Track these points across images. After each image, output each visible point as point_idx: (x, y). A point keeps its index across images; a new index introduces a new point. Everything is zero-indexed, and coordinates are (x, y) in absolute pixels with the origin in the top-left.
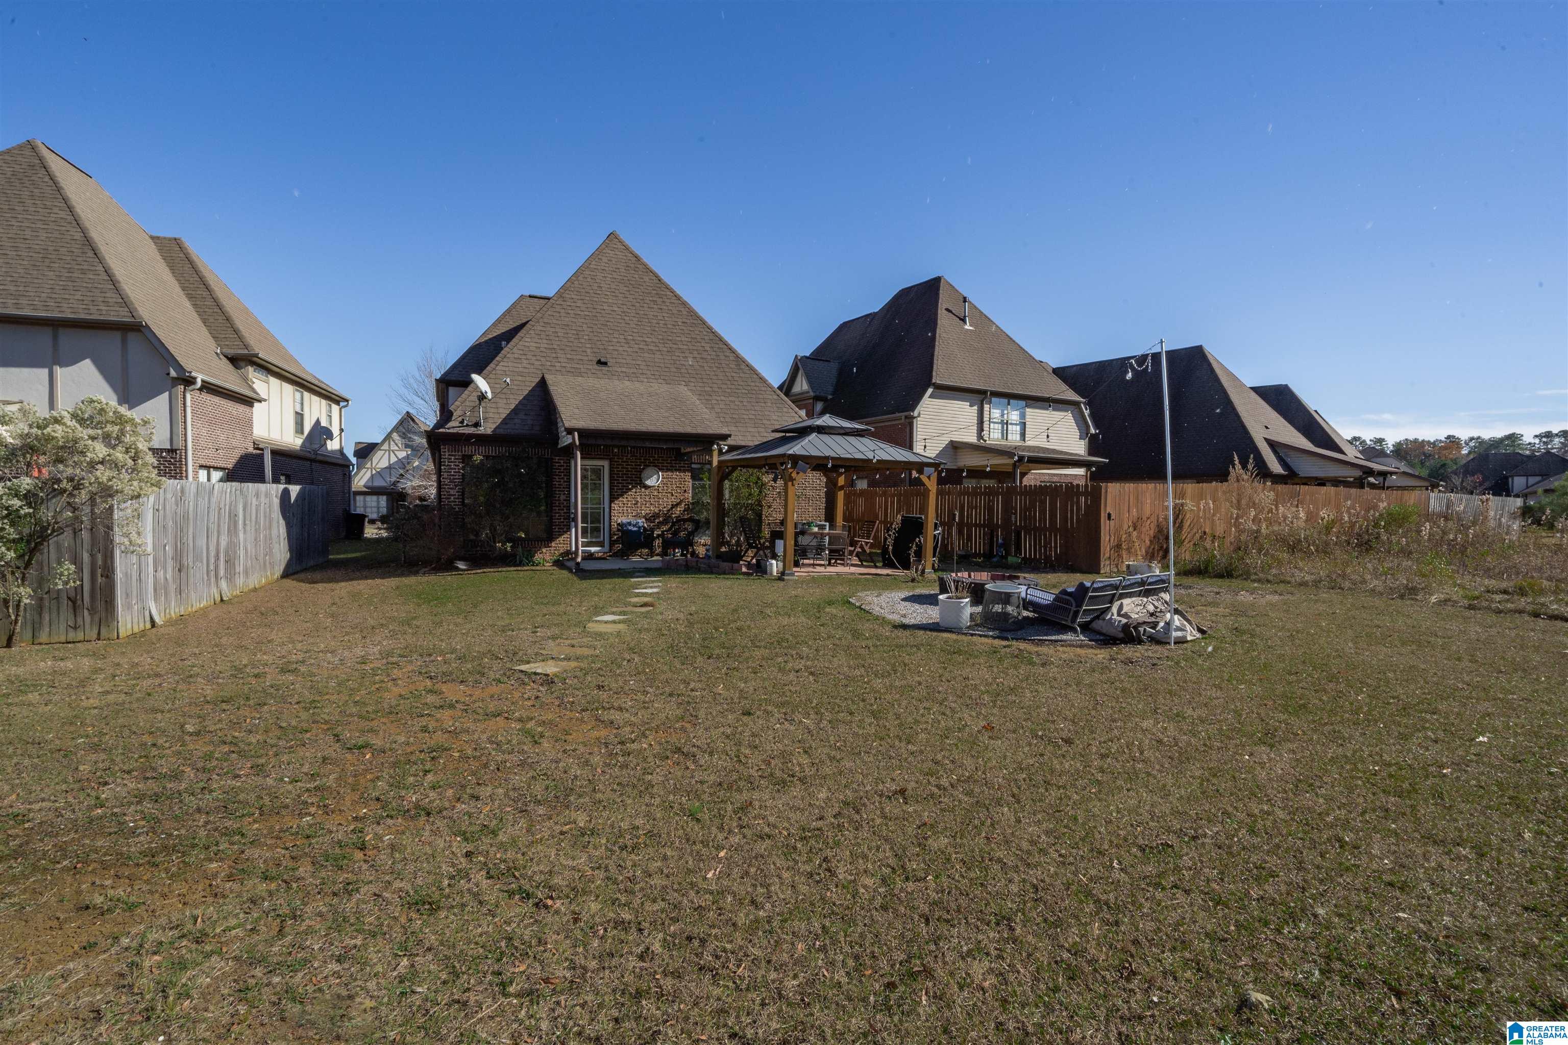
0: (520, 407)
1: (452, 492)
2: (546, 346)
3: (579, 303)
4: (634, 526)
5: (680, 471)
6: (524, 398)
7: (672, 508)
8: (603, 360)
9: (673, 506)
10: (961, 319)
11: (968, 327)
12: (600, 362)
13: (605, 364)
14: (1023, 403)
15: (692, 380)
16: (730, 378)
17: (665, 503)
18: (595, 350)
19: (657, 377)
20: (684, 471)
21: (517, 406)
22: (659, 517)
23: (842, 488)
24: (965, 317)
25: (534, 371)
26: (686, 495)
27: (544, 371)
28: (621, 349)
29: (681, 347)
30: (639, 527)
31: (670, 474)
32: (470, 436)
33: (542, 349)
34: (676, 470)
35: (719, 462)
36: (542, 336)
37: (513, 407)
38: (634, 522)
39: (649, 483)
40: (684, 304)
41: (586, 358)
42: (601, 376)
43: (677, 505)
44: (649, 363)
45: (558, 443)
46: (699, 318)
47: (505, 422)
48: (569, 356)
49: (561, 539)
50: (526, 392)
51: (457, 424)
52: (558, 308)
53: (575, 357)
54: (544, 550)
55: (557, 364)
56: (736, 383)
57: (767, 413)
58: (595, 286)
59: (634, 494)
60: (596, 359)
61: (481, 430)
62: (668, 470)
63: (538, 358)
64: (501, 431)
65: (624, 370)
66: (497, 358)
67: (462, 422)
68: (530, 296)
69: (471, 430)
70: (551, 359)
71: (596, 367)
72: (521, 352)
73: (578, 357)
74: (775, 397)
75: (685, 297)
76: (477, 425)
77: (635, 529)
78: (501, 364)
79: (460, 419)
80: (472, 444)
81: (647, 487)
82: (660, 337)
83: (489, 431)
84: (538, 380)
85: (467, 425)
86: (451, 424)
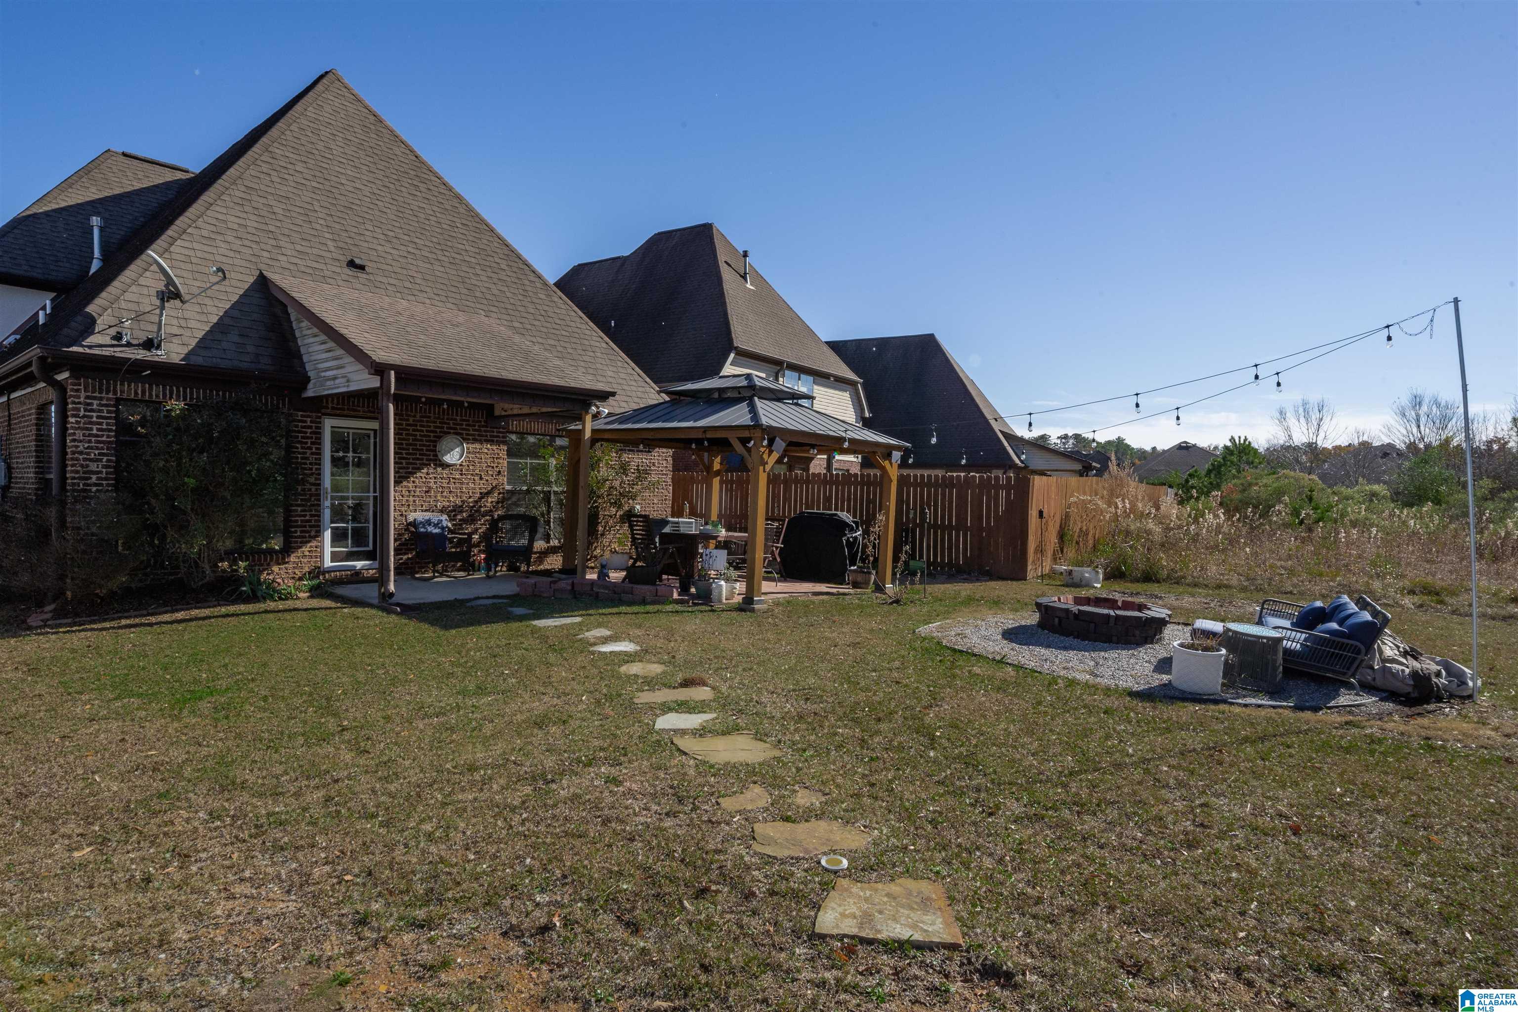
0: (227, 321)
1: (93, 467)
2: (256, 225)
3: (300, 167)
4: (436, 525)
5: (491, 442)
6: (233, 307)
7: (480, 499)
8: (358, 261)
9: (484, 495)
10: (741, 276)
11: (749, 286)
12: (352, 264)
13: (362, 268)
14: (811, 379)
15: (494, 309)
16: (543, 313)
17: (472, 489)
18: (341, 244)
19: (444, 299)
20: (499, 443)
21: (221, 318)
22: (462, 512)
23: (718, 473)
24: (745, 273)
25: (244, 263)
26: (500, 478)
27: (263, 267)
28: (379, 248)
29: (467, 258)
30: (443, 528)
31: (478, 446)
32: (138, 366)
33: (250, 230)
34: (487, 441)
35: (594, 431)
36: (247, 209)
37: (215, 319)
38: (435, 520)
39: (448, 459)
40: (458, 197)
41: (328, 255)
42: (359, 286)
43: (488, 493)
44: (428, 277)
45: (305, 388)
46: (483, 221)
47: (203, 344)
48: (298, 247)
49: (306, 549)
50: (235, 298)
51: (107, 340)
52: (265, 168)
53: (309, 251)
54: (275, 569)
55: (281, 258)
56: (550, 320)
57: (599, 366)
58: (320, 146)
59: (425, 476)
60: (345, 259)
61: (160, 355)
62: (475, 441)
63: (247, 243)
64: (198, 360)
65: (392, 281)
66: (170, 232)
67: (118, 337)
68: (124, 155)
69: (141, 354)
70: (269, 248)
71: (348, 271)
72: (214, 229)
73: (315, 251)
74: (604, 345)
75: (459, 189)
76: (149, 344)
77: (437, 531)
78: (179, 242)
79: (113, 332)
80: (144, 380)
81: (445, 466)
82: (435, 240)
83: (176, 359)
84: (252, 280)
85: (129, 345)
86: (92, 340)
